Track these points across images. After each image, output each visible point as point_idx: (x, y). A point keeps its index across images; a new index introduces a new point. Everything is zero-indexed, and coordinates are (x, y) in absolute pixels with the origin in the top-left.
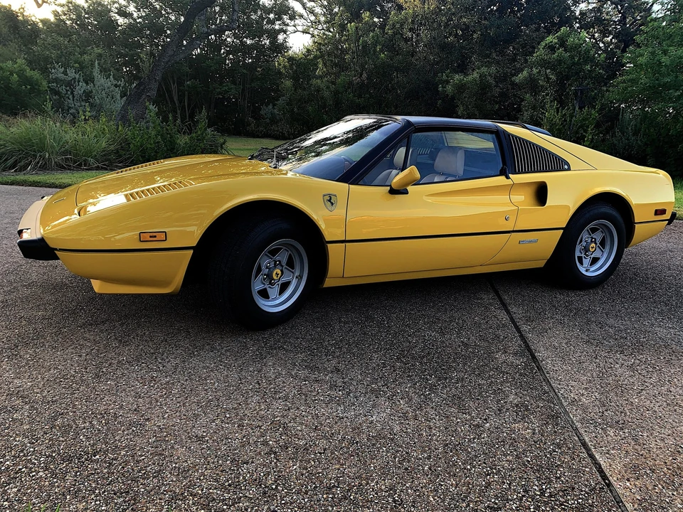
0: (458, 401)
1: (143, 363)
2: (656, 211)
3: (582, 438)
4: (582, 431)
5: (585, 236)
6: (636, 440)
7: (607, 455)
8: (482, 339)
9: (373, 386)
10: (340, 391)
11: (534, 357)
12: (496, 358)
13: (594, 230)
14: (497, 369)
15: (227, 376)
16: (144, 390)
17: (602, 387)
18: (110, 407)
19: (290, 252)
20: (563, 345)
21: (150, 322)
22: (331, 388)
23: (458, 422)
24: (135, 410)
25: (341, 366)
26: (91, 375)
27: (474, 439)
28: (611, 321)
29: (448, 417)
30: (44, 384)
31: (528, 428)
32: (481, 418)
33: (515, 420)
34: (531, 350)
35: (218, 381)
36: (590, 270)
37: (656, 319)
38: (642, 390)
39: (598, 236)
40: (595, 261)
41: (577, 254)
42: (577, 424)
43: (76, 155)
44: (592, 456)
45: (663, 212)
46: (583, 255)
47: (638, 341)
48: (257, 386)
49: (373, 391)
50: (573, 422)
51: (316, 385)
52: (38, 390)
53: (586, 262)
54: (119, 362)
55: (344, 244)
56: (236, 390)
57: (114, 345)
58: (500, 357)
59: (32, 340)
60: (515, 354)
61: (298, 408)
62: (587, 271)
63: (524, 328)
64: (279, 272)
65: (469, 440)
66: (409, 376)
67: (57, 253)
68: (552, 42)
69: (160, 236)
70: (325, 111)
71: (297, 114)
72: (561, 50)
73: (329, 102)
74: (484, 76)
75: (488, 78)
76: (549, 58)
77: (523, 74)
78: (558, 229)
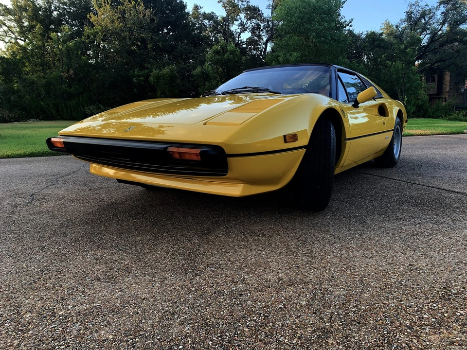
55: (351, 141)
67: (230, 159)
68: (217, 49)
69: (294, 137)
70: (41, 99)
71: (14, 102)
72: (228, 53)
73: (43, 92)
74: (172, 71)
75: (175, 72)
76: (222, 58)
77: (199, 69)
78: (392, 130)
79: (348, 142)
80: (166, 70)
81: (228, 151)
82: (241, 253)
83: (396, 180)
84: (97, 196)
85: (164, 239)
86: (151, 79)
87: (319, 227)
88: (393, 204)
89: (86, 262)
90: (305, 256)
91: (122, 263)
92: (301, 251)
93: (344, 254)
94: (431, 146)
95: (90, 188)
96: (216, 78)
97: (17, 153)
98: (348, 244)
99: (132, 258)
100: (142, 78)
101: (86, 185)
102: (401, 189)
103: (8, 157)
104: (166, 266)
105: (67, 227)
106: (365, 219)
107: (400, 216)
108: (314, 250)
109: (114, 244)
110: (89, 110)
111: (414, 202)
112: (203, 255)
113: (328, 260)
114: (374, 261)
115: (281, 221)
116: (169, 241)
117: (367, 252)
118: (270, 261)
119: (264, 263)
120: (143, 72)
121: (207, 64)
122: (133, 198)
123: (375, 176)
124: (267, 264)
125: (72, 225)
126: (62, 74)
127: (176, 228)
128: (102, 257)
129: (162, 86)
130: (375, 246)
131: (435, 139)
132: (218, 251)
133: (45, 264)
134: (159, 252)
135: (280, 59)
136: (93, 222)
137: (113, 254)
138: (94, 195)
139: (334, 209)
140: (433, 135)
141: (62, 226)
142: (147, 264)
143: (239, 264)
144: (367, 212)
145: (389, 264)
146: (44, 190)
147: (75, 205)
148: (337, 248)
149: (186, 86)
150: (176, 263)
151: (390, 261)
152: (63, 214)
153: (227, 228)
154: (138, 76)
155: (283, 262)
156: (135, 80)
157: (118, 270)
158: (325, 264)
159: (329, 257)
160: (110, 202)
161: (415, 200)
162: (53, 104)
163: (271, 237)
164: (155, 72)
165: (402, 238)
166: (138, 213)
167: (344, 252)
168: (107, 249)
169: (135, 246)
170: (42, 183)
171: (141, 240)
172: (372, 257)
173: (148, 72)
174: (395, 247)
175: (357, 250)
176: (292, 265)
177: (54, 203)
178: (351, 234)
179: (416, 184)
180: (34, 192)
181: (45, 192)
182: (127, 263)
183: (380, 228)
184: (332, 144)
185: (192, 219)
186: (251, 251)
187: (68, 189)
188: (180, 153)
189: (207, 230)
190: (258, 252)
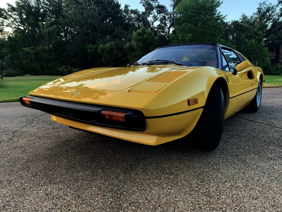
45: (264, 81)
55: (232, 99)
67: (148, 120)
68: (139, 32)
69: (195, 101)
70: (33, 62)
71: (17, 64)
72: (146, 34)
73: (34, 58)
74: (111, 45)
75: (113, 46)
76: (142, 38)
77: (128, 44)
78: (257, 88)
79: (230, 100)
80: (108, 45)
81: (146, 114)
82: (155, 191)
83: (260, 123)
84: (57, 134)
85: (99, 175)
86: (99, 50)
87: (212, 165)
88: (263, 145)
89: (38, 197)
90: (205, 195)
91: (65, 199)
92: (201, 191)
93: (234, 194)
94: (277, 96)
95: (53, 127)
96: (138, 50)
97: (12, 99)
98: (236, 183)
99: (73, 194)
100: (93, 50)
101: (51, 124)
102: (265, 131)
103: (6, 101)
104: (98, 204)
105: (31, 162)
106: (245, 159)
107: (271, 156)
108: (211, 189)
109: (62, 180)
110: (61, 69)
111: (277, 142)
112: (127, 192)
113: (223, 200)
114: (260, 202)
115: (184, 159)
116: (102, 177)
117: (253, 193)
118: (178, 201)
119: (174, 203)
120: (94, 46)
121: (133, 41)
122: (81, 136)
123: (245, 119)
124: (176, 203)
125: (36, 160)
126: (45, 47)
127: (108, 164)
128: (51, 191)
129: (105, 55)
130: (257, 186)
131: (279, 90)
132: (138, 189)
133: (8, 199)
134: (94, 189)
135: (179, 38)
136: (50, 157)
137: (60, 189)
138: (55, 133)
139: (220, 148)
140: (277, 87)
141: (28, 160)
142: (84, 200)
143: (154, 203)
144: (245, 152)
145: (272, 206)
146: (23, 128)
147: (41, 142)
148: (229, 188)
149: (120, 55)
150: (106, 201)
151: (272, 203)
152: (31, 149)
153: (145, 165)
154: (91, 49)
155: (188, 201)
156: (89, 51)
157: (61, 207)
158: (221, 205)
159: (223, 197)
160: (64, 139)
161: (277, 141)
162: (40, 66)
163: (177, 176)
164: (101, 46)
165: (276, 178)
166: (83, 150)
167: (234, 192)
168: (56, 184)
169: (77, 182)
170: (23, 122)
171: (82, 176)
172: (257, 198)
173: (97, 46)
174: (273, 187)
175: (244, 190)
176: (196, 206)
177: (27, 139)
178: (236, 172)
179: (275, 126)
180: (16, 130)
181: (24, 130)
182: (69, 199)
183: (258, 167)
184: (222, 104)
185: (120, 156)
186: (163, 189)
187: (38, 128)
188: (110, 116)
189: (130, 167)
190: (169, 191)
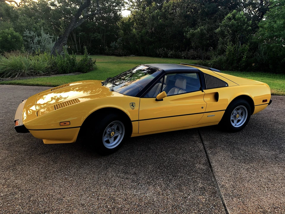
0: (179, 186)
1: (62, 171)
2: (263, 100)
3: (224, 202)
4: (224, 199)
5: (235, 112)
6: (243, 203)
7: (232, 210)
8: (192, 157)
9: (148, 180)
10: (135, 183)
11: (210, 165)
12: (196, 166)
13: (238, 109)
14: (195, 171)
15: (93, 177)
16: (63, 184)
17: (234, 179)
18: (50, 192)
19: (118, 125)
20: (223, 160)
21: (65, 152)
22: (132, 182)
23: (178, 196)
24: (59, 193)
25: (137, 172)
26: (43, 177)
27: (183, 203)
28: (243, 148)
29: (175, 194)
30: (26, 182)
31: (204, 198)
32: (187, 194)
33: (199, 195)
34: (210, 162)
35: (90, 179)
36: (236, 125)
37: (261, 146)
38: (250, 180)
39: (240, 111)
40: (239, 121)
41: (232, 119)
42: (223, 196)
43: (35, 70)
44: (226, 210)
45: (266, 101)
46: (234, 119)
47: (252, 157)
48: (105, 181)
49: (148, 183)
50: (221, 195)
51: (127, 180)
52: (24, 185)
53: (235, 121)
54: (53, 171)
55: (138, 122)
56: (97, 183)
57: (51, 163)
58: (198, 166)
59: (21, 161)
60: (203, 164)
61: (119, 191)
62: (235, 125)
63: (209, 152)
64: (113, 133)
65: (182, 204)
66: (162, 175)
67: (30, 131)
68: (230, 16)
69: (67, 123)
70: (137, 44)
71: (125, 45)
72: (233, 20)
76: (228, 24)
77: (219, 29)
78: (222, 110)
80: (199, 30)
126: (149, 30)
156: (184, 34)
162: (142, 47)
